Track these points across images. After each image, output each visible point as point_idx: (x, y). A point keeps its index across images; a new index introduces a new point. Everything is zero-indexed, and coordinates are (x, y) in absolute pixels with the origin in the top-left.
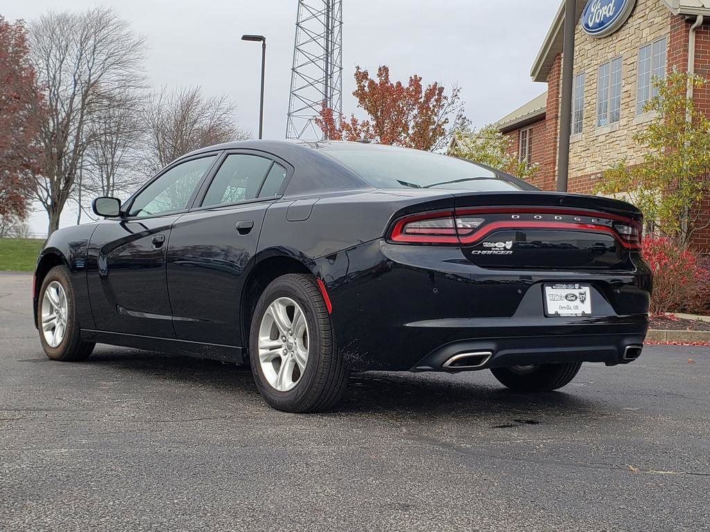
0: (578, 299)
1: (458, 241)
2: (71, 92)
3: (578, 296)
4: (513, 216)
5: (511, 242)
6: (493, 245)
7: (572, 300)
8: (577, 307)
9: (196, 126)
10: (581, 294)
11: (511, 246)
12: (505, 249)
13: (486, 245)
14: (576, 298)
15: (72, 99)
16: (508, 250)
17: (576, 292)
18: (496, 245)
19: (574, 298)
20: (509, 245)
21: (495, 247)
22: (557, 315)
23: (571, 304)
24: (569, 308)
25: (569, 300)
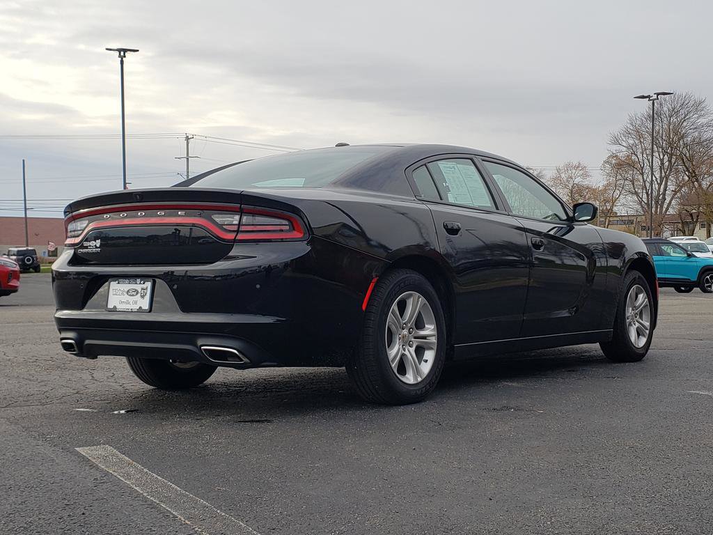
0: (139, 294)
3: (140, 290)
4: (105, 216)
5: (100, 241)
6: (88, 244)
7: (133, 295)
8: (136, 303)
10: (142, 289)
11: (99, 244)
12: (96, 247)
13: (85, 244)
14: (137, 293)
17: (138, 287)
18: (91, 243)
19: (135, 293)
21: (90, 246)
22: (114, 310)
23: (131, 299)
24: (128, 303)
25: (130, 295)
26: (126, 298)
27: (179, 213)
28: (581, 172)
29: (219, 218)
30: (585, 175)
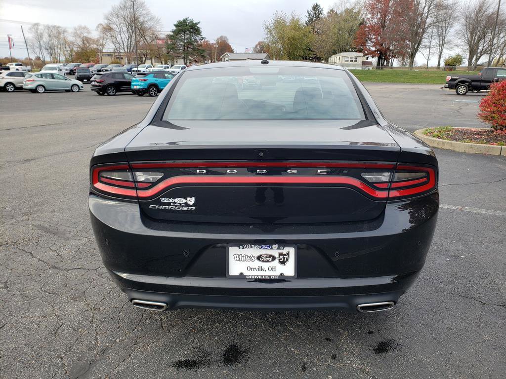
0: (277, 260)
1: (135, 195)
2: (424, 5)
3: (277, 257)
4: (198, 171)
5: (193, 198)
6: (171, 200)
7: (268, 261)
8: (273, 269)
9: (486, 13)
10: (280, 254)
11: (193, 202)
12: (186, 204)
13: (164, 200)
14: (274, 259)
15: (424, 9)
16: (190, 206)
18: (176, 200)
19: (270, 259)
20: (191, 201)
21: (175, 203)
22: (242, 277)
23: (265, 265)
24: (261, 269)
25: (263, 261)
26: (257, 264)
27: (319, 171)
28: (86, 31)
29: (370, 177)
30: (89, 32)
